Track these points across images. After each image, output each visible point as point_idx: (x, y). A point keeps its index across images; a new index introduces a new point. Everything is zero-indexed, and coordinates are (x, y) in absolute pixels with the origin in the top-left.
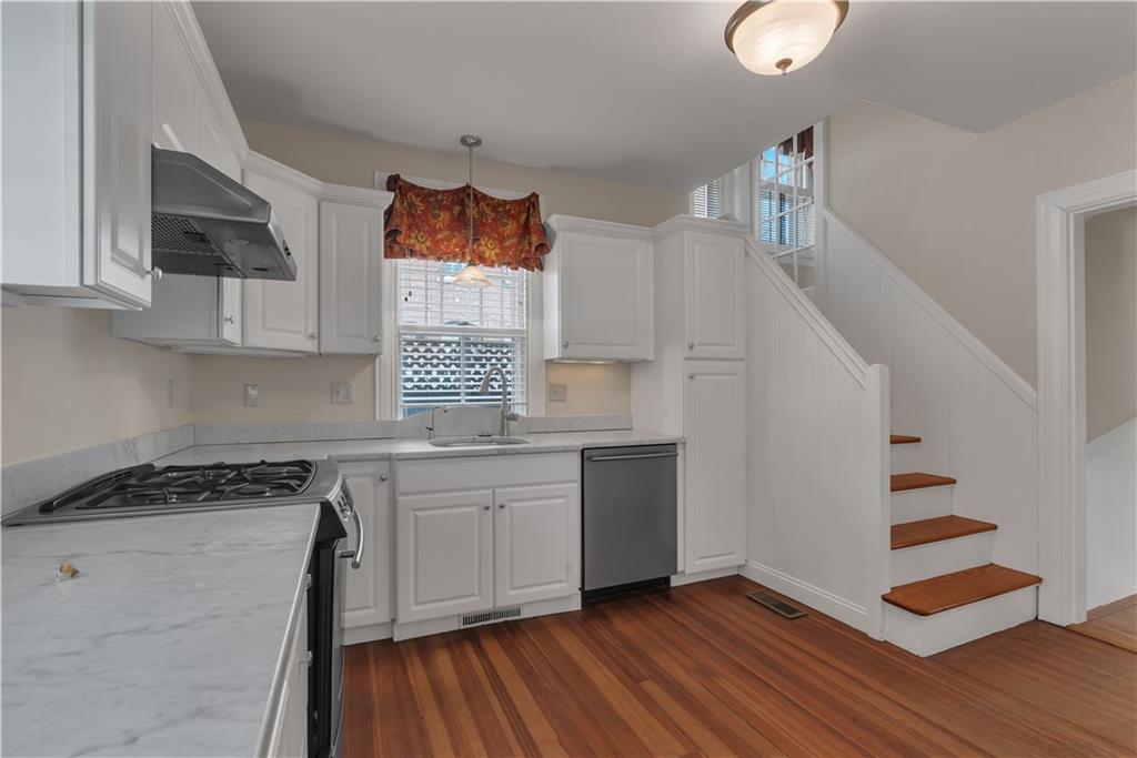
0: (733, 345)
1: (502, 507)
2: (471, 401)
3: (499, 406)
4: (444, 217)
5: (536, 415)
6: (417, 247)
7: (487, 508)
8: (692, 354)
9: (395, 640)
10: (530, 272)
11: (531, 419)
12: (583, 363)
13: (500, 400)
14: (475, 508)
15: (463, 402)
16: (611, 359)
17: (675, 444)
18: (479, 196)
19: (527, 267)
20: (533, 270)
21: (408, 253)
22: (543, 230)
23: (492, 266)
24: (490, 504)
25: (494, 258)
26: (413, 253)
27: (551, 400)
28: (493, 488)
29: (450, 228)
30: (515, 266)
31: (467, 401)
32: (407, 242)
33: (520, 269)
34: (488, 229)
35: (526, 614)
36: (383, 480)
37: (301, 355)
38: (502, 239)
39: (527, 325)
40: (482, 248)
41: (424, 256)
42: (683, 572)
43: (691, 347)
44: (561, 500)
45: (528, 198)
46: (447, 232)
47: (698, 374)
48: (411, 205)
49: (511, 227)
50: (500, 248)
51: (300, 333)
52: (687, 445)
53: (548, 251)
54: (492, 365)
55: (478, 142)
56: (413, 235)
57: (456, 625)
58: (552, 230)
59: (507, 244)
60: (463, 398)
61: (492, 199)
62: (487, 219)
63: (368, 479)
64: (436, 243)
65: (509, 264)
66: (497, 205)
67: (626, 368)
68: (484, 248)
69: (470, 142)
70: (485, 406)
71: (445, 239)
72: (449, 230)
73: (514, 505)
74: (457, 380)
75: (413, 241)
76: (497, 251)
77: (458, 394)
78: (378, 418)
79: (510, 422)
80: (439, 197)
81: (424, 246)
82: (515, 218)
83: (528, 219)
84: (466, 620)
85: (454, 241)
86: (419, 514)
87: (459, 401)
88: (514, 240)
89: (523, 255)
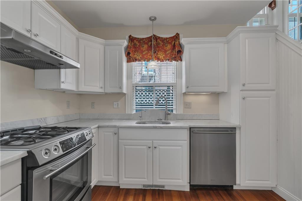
0: (268, 84)
1: (155, 148)
2: (157, 108)
3: (164, 110)
4: (146, 46)
5: (179, 113)
6: (137, 58)
7: (150, 148)
8: (244, 88)
9: (120, 188)
10: (177, 62)
11: (177, 114)
12: (197, 94)
13: (164, 107)
14: (145, 147)
15: (154, 108)
16: (210, 92)
17: (236, 128)
18: (157, 38)
19: (175, 60)
20: (178, 61)
21: (135, 60)
22: (180, 45)
23: (163, 61)
24: (151, 146)
25: (163, 58)
26: (136, 60)
27: (185, 108)
28: (153, 140)
29: (148, 50)
30: (170, 60)
31: (156, 108)
32: (134, 56)
33: (173, 61)
34: (160, 48)
35: (166, 188)
36: (115, 134)
37: (104, 94)
38: (165, 51)
39: (176, 81)
40: (158, 56)
41: (139, 60)
42: (240, 185)
43: (244, 85)
44: (180, 147)
45: (175, 35)
46: (147, 52)
47: (246, 97)
48: (135, 44)
49: (169, 47)
50: (165, 55)
51: (98, 86)
52: (241, 129)
53: (183, 53)
54: (161, 95)
55: (155, 19)
56: (136, 54)
57: (141, 187)
58: (183, 45)
59: (167, 53)
60: (154, 106)
61: (162, 38)
62: (160, 45)
63: (111, 133)
64: (143, 56)
65: (169, 60)
66: (164, 40)
67: (216, 95)
68: (160, 55)
69: (153, 19)
70: (162, 110)
71: (146, 54)
72: (147, 51)
73: (160, 147)
74: (152, 101)
75: (136, 56)
76: (164, 56)
77: (153, 105)
78: (126, 113)
79: (168, 115)
80: (144, 40)
81: (139, 57)
82: (170, 43)
83: (175, 43)
84: (144, 186)
85: (149, 54)
86: (126, 147)
87: (153, 108)
88: (170, 51)
89: (173, 56)
